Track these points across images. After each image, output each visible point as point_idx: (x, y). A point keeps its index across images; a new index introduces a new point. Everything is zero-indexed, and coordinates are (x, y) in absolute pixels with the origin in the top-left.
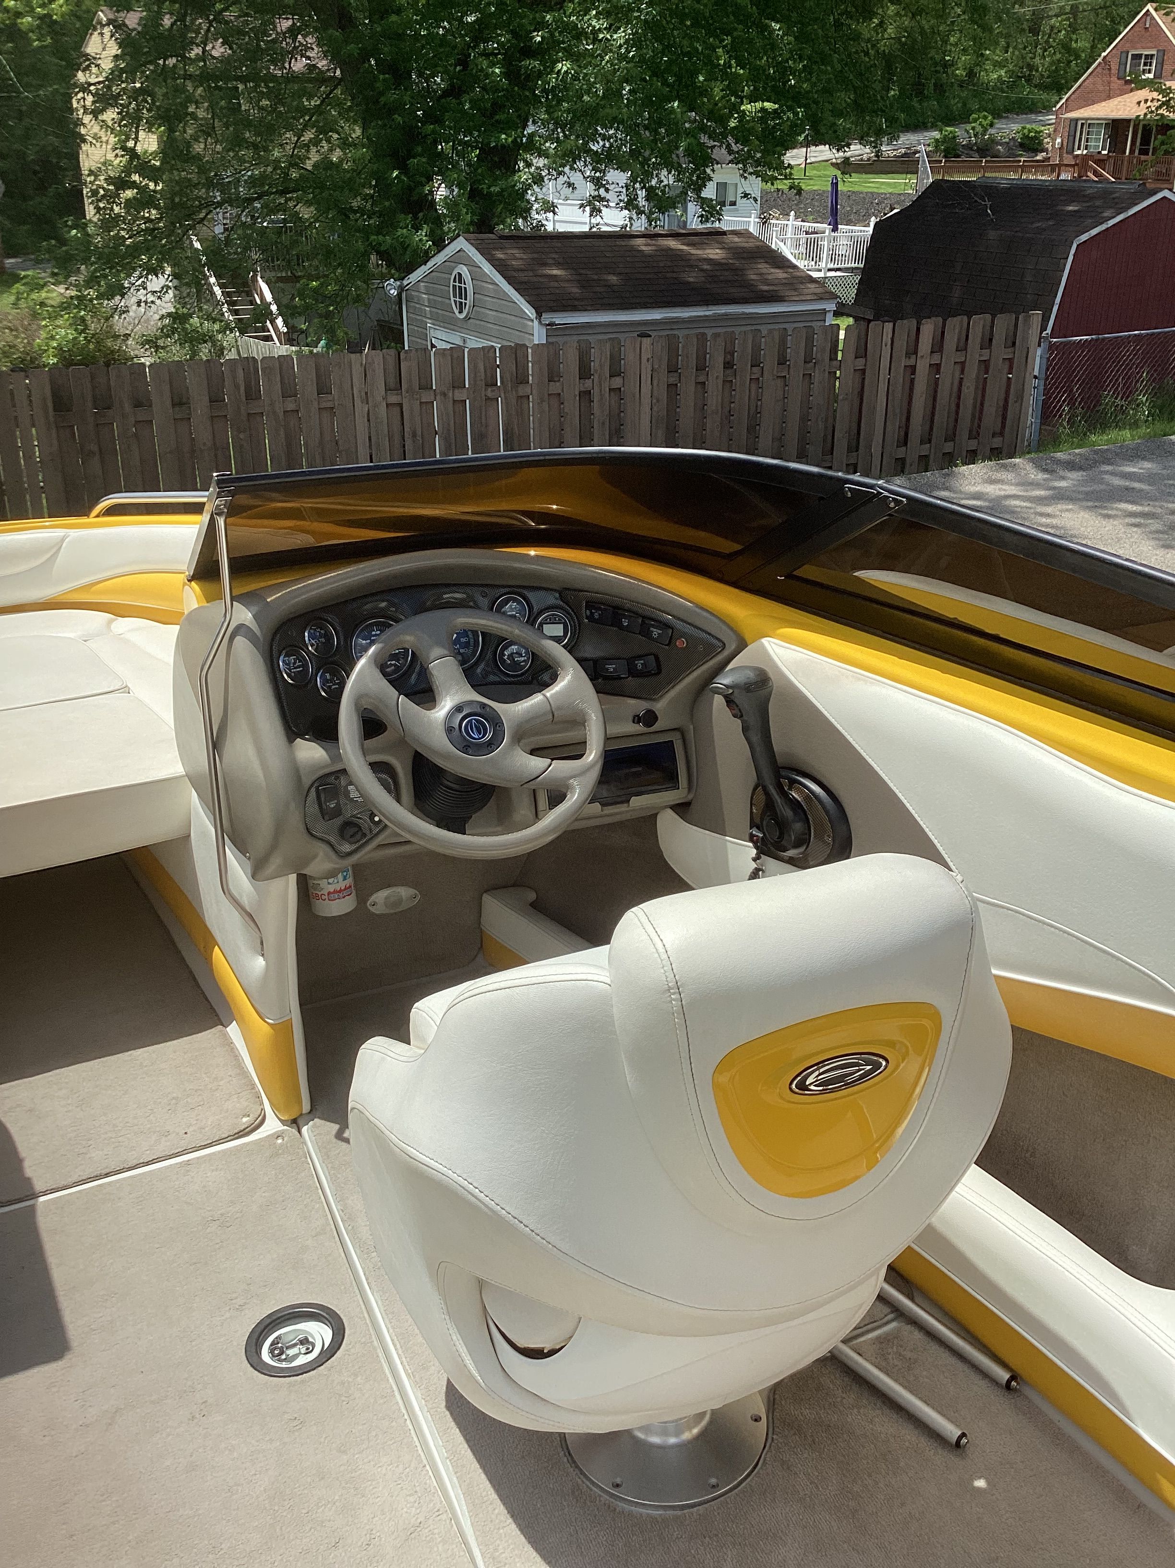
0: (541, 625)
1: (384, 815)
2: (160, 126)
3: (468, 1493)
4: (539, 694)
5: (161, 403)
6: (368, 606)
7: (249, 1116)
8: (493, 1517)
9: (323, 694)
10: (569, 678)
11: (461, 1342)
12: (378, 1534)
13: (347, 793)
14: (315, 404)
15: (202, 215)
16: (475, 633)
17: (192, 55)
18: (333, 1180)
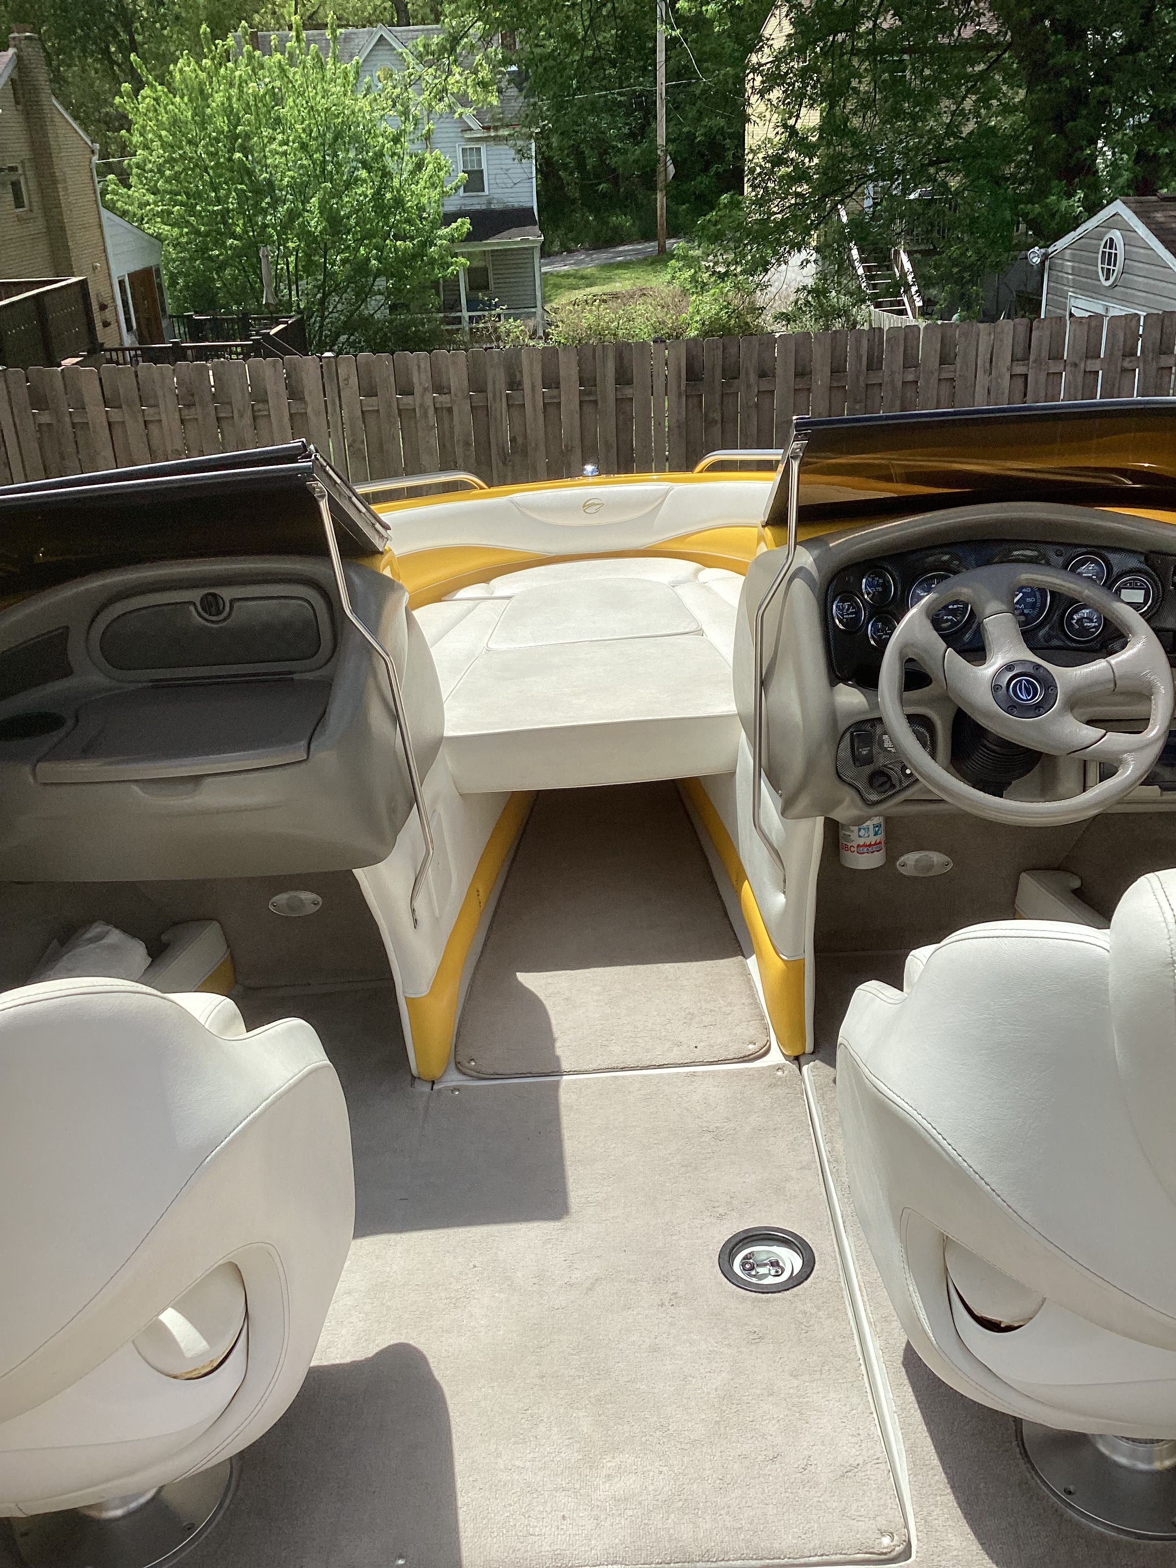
0: (1119, 590)
1: (916, 769)
2: (821, 103)
3: (911, 1450)
4: (1102, 660)
5: (784, 373)
6: (931, 559)
7: (755, 1044)
8: (933, 1482)
9: (873, 642)
10: (1139, 645)
11: (918, 1294)
12: (815, 1462)
13: (881, 742)
14: (936, 374)
15: (851, 190)
16: (1043, 591)
17: (863, 29)
18: (825, 1120)
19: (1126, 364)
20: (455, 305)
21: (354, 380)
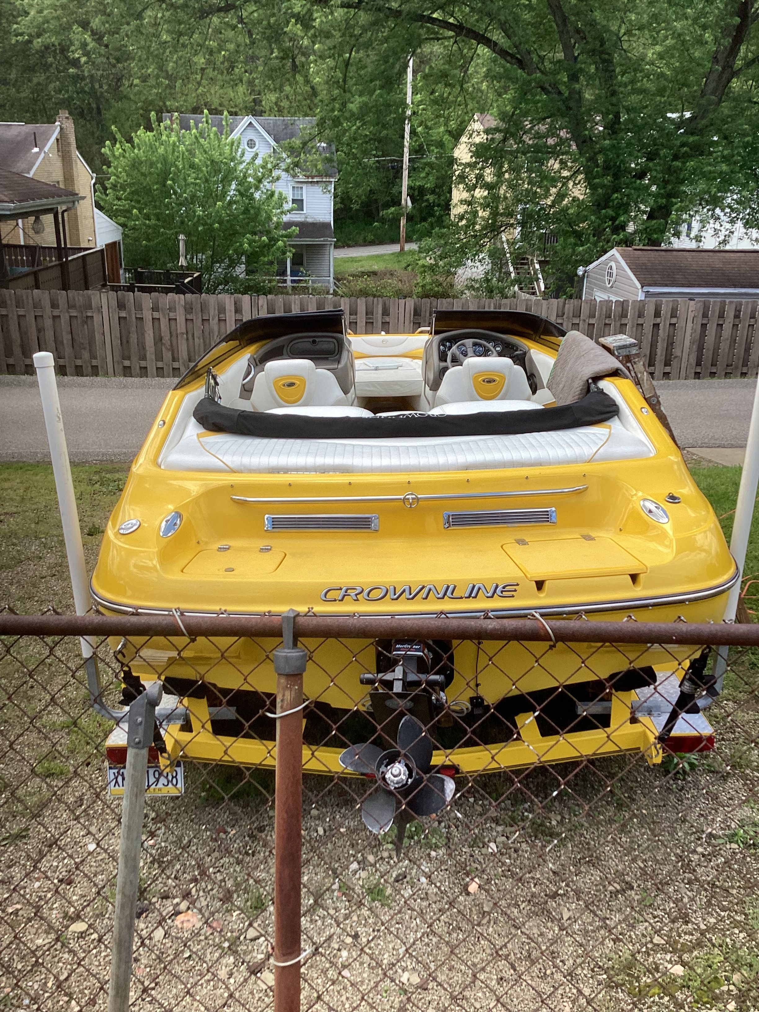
19: (607, 322)
20: (284, 273)
21: (265, 307)
